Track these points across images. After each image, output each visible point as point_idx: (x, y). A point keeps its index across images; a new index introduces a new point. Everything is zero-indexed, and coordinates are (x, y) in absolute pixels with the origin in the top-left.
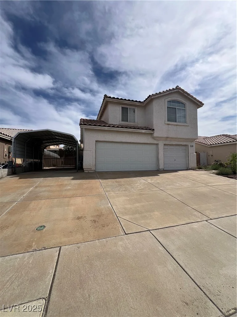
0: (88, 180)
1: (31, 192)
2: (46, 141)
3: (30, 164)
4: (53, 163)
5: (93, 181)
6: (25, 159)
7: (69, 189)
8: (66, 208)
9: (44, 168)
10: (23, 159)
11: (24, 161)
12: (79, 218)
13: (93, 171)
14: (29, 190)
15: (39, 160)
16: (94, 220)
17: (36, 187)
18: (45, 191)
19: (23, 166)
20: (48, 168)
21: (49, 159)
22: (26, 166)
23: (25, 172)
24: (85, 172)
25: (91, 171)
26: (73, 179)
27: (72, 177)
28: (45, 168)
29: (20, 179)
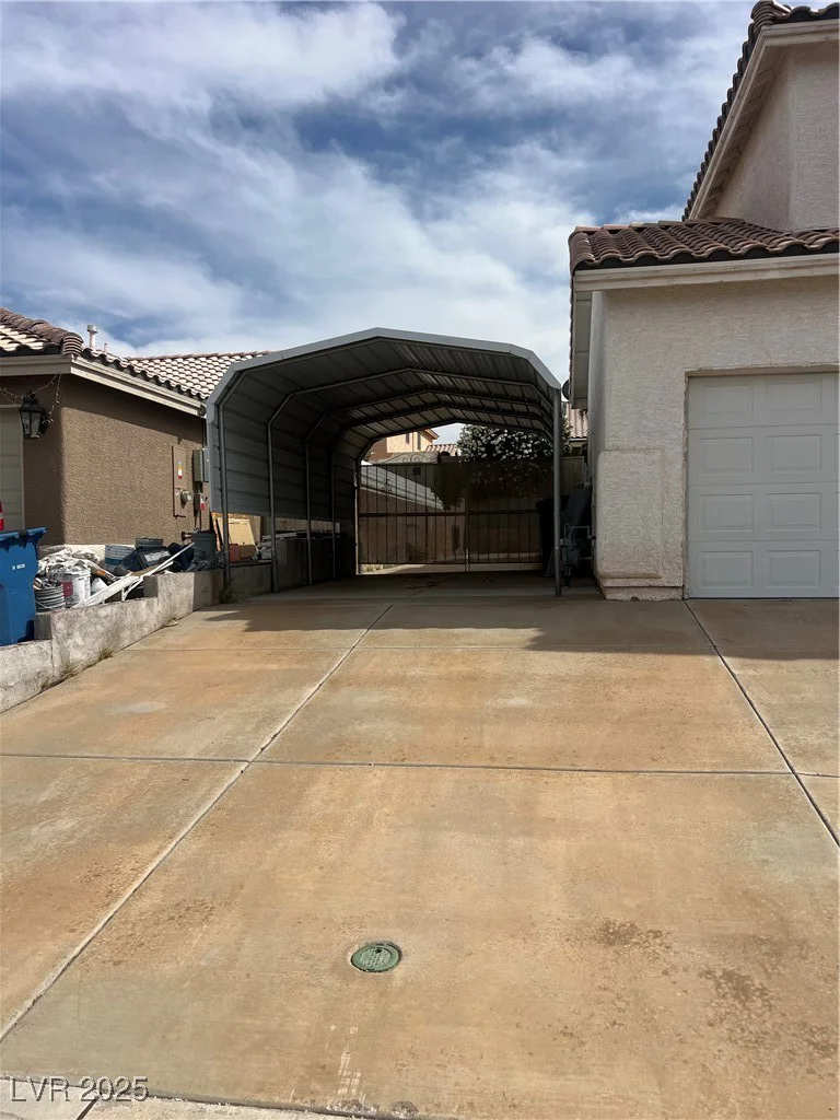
0: (638, 657)
1: (308, 711)
2: (370, 411)
3: (297, 544)
4: (412, 541)
5: (681, 667)
6: (269, 520)
7: (520, 710)
8: (519, 842)
9: (365, 567)
10: (257, 519)
11: (263, 532)
12: (613, 936)
13: (665, 595)
14: (298, 700)
15: (338, 524)
16: (728, 976)
17: (334, 683)
18: (381, 712)
19: (260, 556)
20: (382, 570)
21: (386, 515)
22: (274, 557)
23: (272, 591)
24: (610, 596)
25: (658, 596)
26: (539, 645)
27: (531, 633)
28: (367, 570)
29: (252, 628)
